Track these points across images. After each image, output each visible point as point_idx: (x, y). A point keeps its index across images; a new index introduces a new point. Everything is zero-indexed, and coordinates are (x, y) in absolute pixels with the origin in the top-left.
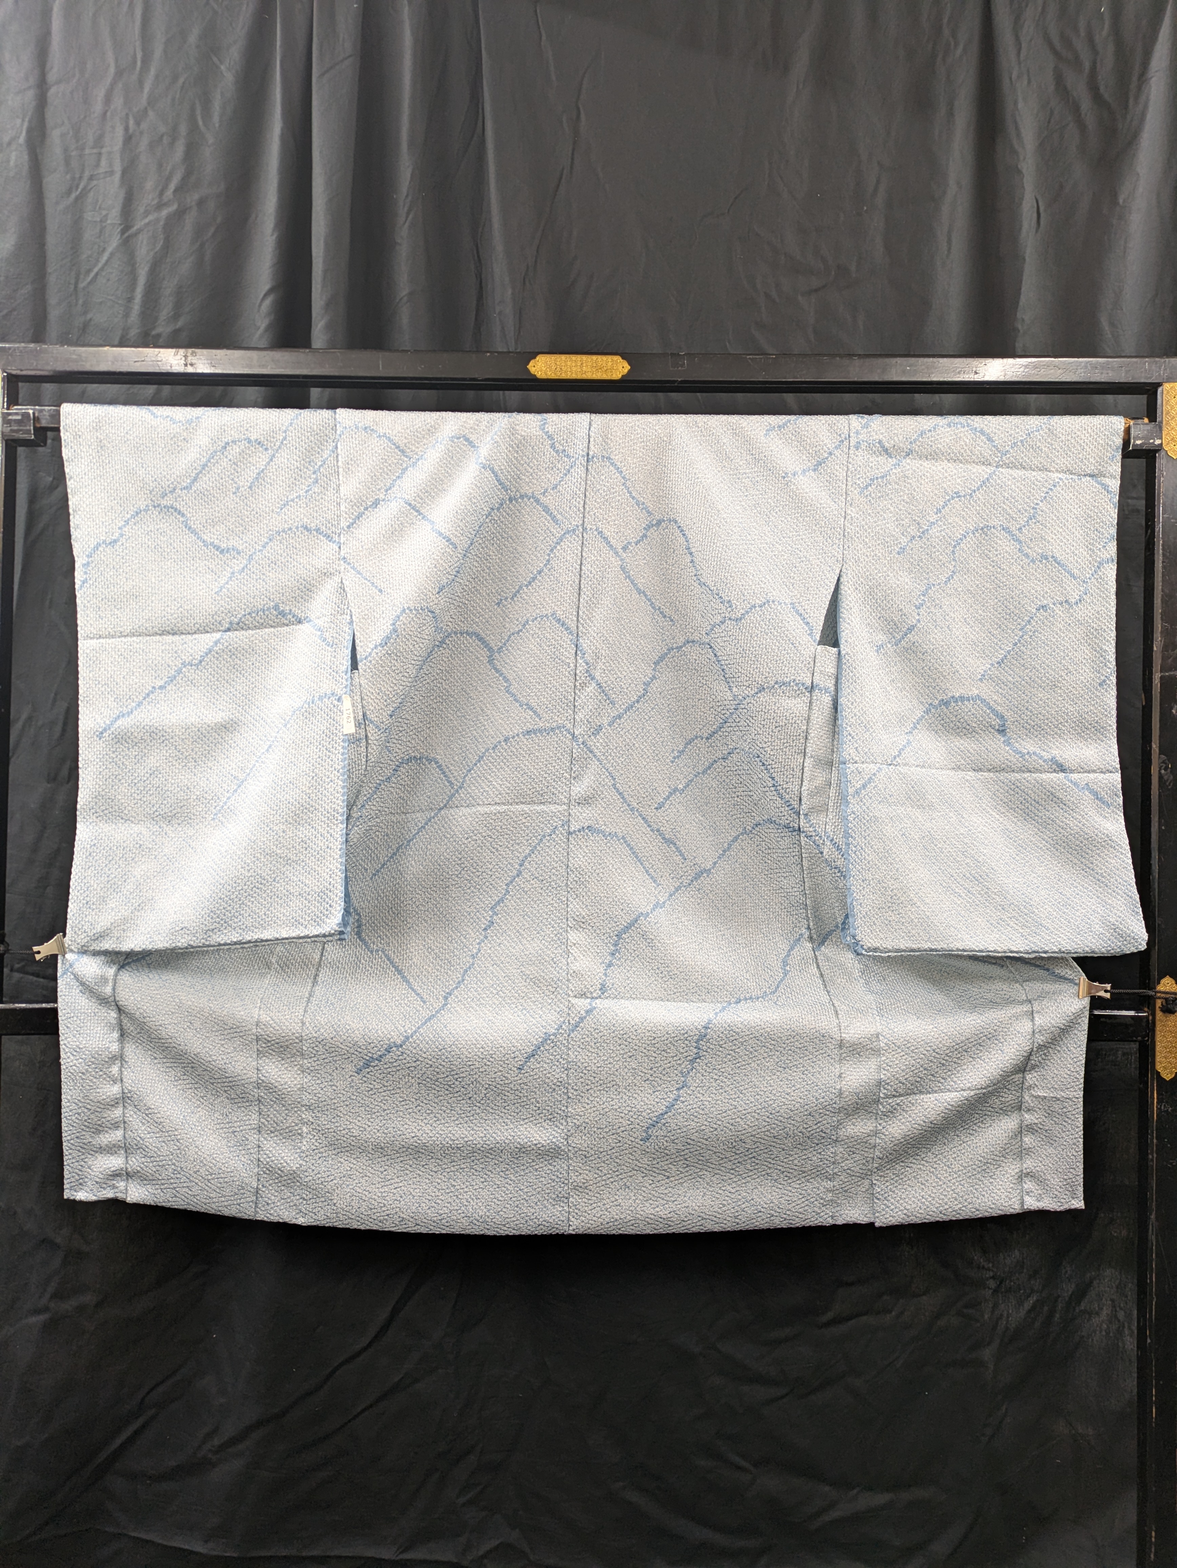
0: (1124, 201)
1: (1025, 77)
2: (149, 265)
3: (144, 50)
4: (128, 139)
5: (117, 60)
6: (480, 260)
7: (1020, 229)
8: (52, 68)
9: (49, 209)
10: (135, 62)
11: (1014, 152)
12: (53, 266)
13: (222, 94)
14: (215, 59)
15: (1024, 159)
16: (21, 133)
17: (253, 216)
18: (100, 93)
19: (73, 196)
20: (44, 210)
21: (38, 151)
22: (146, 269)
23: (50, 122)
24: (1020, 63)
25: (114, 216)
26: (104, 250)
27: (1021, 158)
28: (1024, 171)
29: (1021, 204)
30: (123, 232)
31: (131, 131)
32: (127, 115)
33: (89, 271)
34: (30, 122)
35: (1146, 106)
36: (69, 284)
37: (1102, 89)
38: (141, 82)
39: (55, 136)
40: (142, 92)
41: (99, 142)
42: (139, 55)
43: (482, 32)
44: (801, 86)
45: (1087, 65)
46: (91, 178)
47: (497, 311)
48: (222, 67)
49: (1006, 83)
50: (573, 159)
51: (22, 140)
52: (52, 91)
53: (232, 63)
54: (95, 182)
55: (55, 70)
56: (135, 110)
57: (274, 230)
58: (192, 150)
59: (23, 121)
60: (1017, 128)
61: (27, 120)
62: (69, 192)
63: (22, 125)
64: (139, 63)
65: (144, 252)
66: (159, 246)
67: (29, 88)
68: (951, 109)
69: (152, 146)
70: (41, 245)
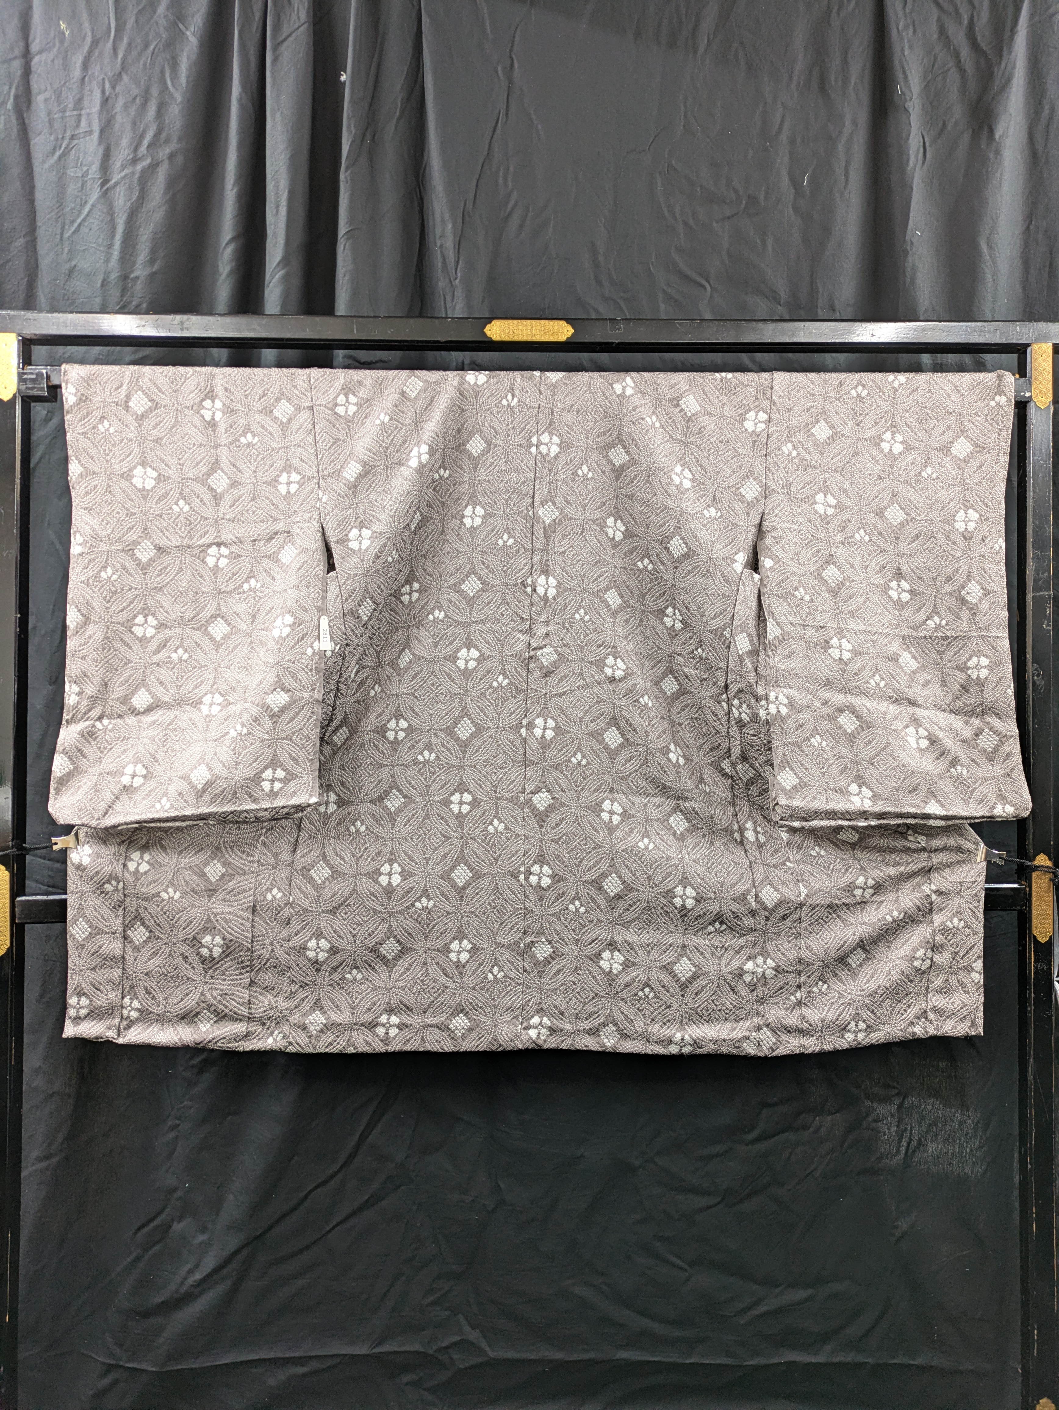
0: (999, 138)
1: (911, 27)
2: (126, 215)
3: (117, 19)
4: (105, 101)
5: (93, 30)
6: (421, 199)
7: (908, 161)
8: (34, 39)
9: (37, 168)
10: (109, 31)
11: (902, 93)
12: (42, 220)
13: (188, 56)
14: (181, 26)
15: (911, 99)
16: (9, 99)
18: (78, 60)
19: (58, 154)
20: (32, 169)
21: (24, 114)
22: (124, 218)
23: (35, 88)
24: (905, 15)
25: (94, 171)
26: (86, 202)
27: (908, 98)
28: (911, 110)
29: (908, 141)
30: (102, 185)
31: (107, 94)
32: (103, 79)
33: (73, 222)
34: (17, 89)
36: (56, 234)
37: (979, 39)
38: (115, 49)
39: (39, 100)
40: (117, 59)
41: (79, 104)
42: (113, 26)
44: (711, 36)
45: (966, 17)
46: (73, 137)
47: (439, 244)
48: (187, 32)
50: (508, 104)
51: (10, 105)
52: (36, 60)
53: (196, 29)
54: (76, 142)
55: (37, 41)
56: (110, 74)
58: (163, 109)
59: (10, 88)
60: (904, 73)
61: (13, 87)
62: (53, 151)
63: (9, 92)
64: (113, 32)
65: (121, 202)
66: (135, 197)
67: (15, 58)
68: (846, 57)
69: (126, 107)
70: (31, 200)
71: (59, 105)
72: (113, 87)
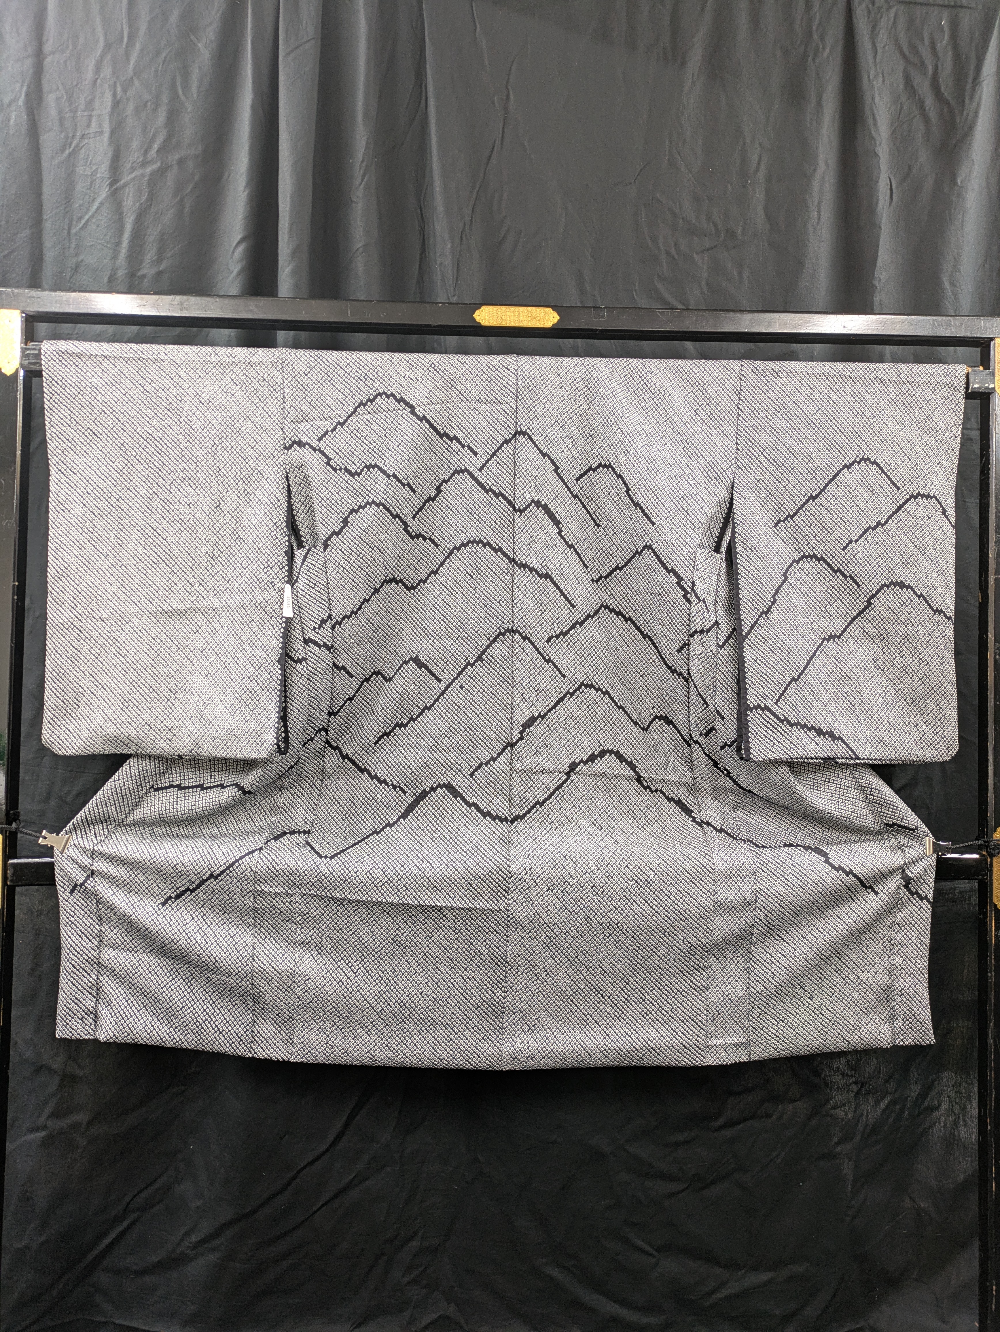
0: (962, 182)
1: (881, 75)
2: (135, 215)
3: (130, 26)
4: (116, 104)
5: (106, 34)
6: (423, 219)
7: (877, 203)
8: (48, 40)
9: (45, 164)
10: (122, 37)
11: (872, 138)
12: (47, 214)
13: (199, 67)
14: (193, 37)
15: (880, 144)
16: (20, 96)
17: (227, 174)
18: (91, 63)
19: (67, 152)
20: (41, 165)
21: (35, 112)
22: (133, 217)
23: (46, 87)
24: (876, 65)
25: (103, 170)
26: (94, 200)
27: (878, 143)
28: (880, 155)
29: (878, 182)
30: (111, 185)
31: (118, 97)
32: (115, 83)
33: (80, 218)
34: (28, 86)
35: (979, 104)
36: (63, 229)
37: (943, 90)
38: (127, 55)
39: (50, 99)
40: (129, 64)
41: (90, 104)
42: (126, 32)
43: (426, 22)
44: (695, 77)
45: (930, 69)
46: (83, 137)
47: (438, 263)
48: (200, 45)
49: (865, 81)
50: (503, 132)
51: (21, 102)
52: (48, 60)
53: (208, 42)
54: (86, 141)
55: (51, 42)
56: (123, 79)
57: (245, 187)
58: (173, 115)
59: (22, 85)
60: (874, 119)
61: (25, 85)
62: (63, 149)
63: (21, 89)
64: (126, 39)
65: (130, 203)
66: (144, 199)
67: (27, 57)
68: (820, 100)
69: (137, 110)
70: (38, 194)
71: (71, 104)
72: (125, 91)
